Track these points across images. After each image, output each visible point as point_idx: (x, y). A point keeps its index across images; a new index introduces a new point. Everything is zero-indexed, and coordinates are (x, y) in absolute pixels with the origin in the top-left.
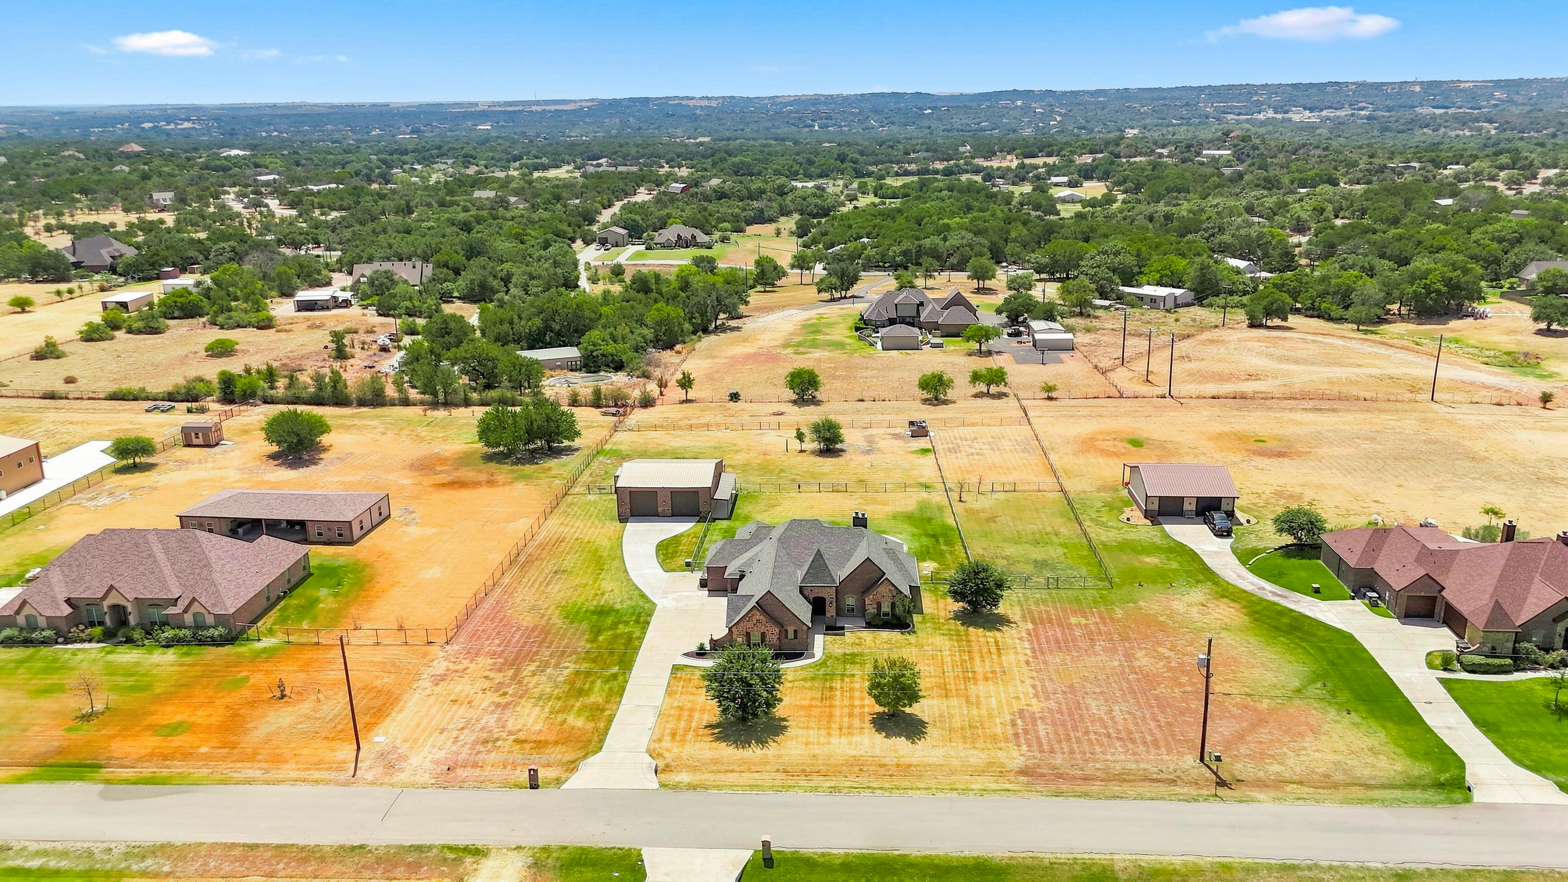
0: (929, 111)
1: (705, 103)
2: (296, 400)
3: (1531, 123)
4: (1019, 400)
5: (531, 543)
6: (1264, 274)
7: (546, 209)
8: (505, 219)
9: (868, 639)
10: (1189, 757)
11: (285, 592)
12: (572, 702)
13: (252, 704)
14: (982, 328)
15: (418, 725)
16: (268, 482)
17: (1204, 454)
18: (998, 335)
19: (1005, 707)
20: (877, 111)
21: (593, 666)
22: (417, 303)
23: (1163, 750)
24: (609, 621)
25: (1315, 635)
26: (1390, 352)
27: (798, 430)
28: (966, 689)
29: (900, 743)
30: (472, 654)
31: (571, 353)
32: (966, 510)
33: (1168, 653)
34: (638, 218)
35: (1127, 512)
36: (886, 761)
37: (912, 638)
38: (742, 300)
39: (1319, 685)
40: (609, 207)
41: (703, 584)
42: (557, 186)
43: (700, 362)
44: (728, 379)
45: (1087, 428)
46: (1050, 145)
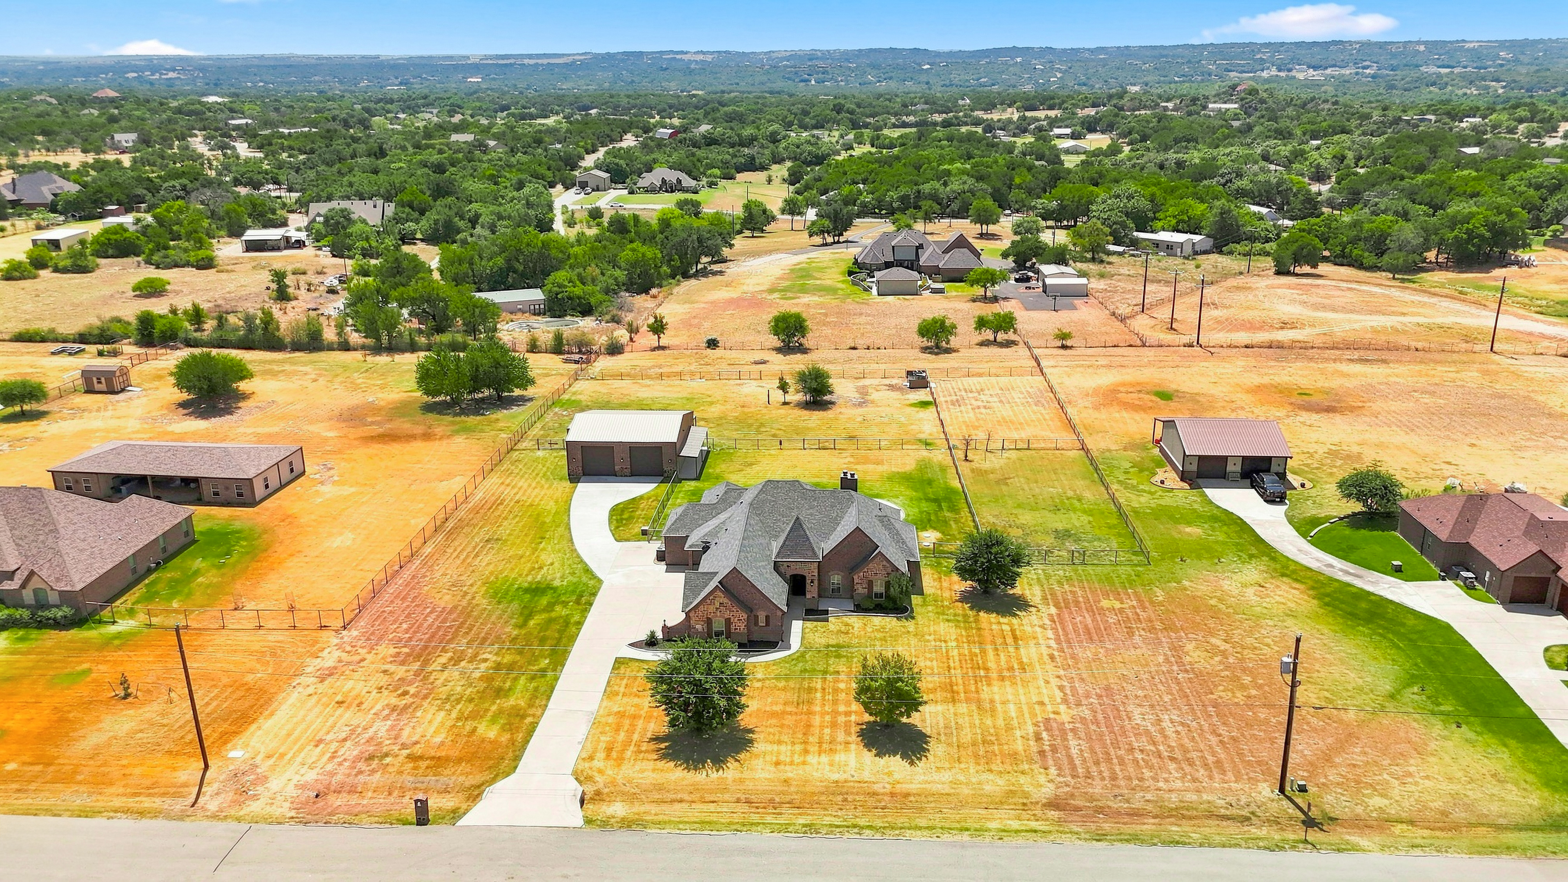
0: (928, 66)
1: (700, 57)
2: (222, 344)
3: (1539, 82)
4: (1029, 348)
5: (464, 506)
6: (1287, 223)
7: (525, 153)
8: (480, 161)
9: (856, 625)
10: (1265, 785)
11: (158, 564)
12: (486, 705)
13: (87, 705)
14: (987, 271)
15: (289, 735)
16: (173, 433)
17: (1243, 408)
18: (1005, 279)
19: (1027, 715)
20: (874, 66)
21: (518, 658)
22: (374, 244)
23: (1230, 776)
24: (544, 601)
25: (1403, 625)
26: (1434, 300)
27: (781, 379)
28: (977, 692)
29: (895, 764)
30: (372, 640)
31: (536, 295)
32: (973, 470)
33: (1223, 646)
34: (622, 162)
35: (1160, 475)
36: (877, 788)
37: (910, 625)
38: (726, 242)
39: (1416, 689)
40: (593, 152)
41: (661, 557)
42: (540, 131)
43: (678, 306)
44: (707, 325)
45: (1107, 379)
46: (1053, 98)
